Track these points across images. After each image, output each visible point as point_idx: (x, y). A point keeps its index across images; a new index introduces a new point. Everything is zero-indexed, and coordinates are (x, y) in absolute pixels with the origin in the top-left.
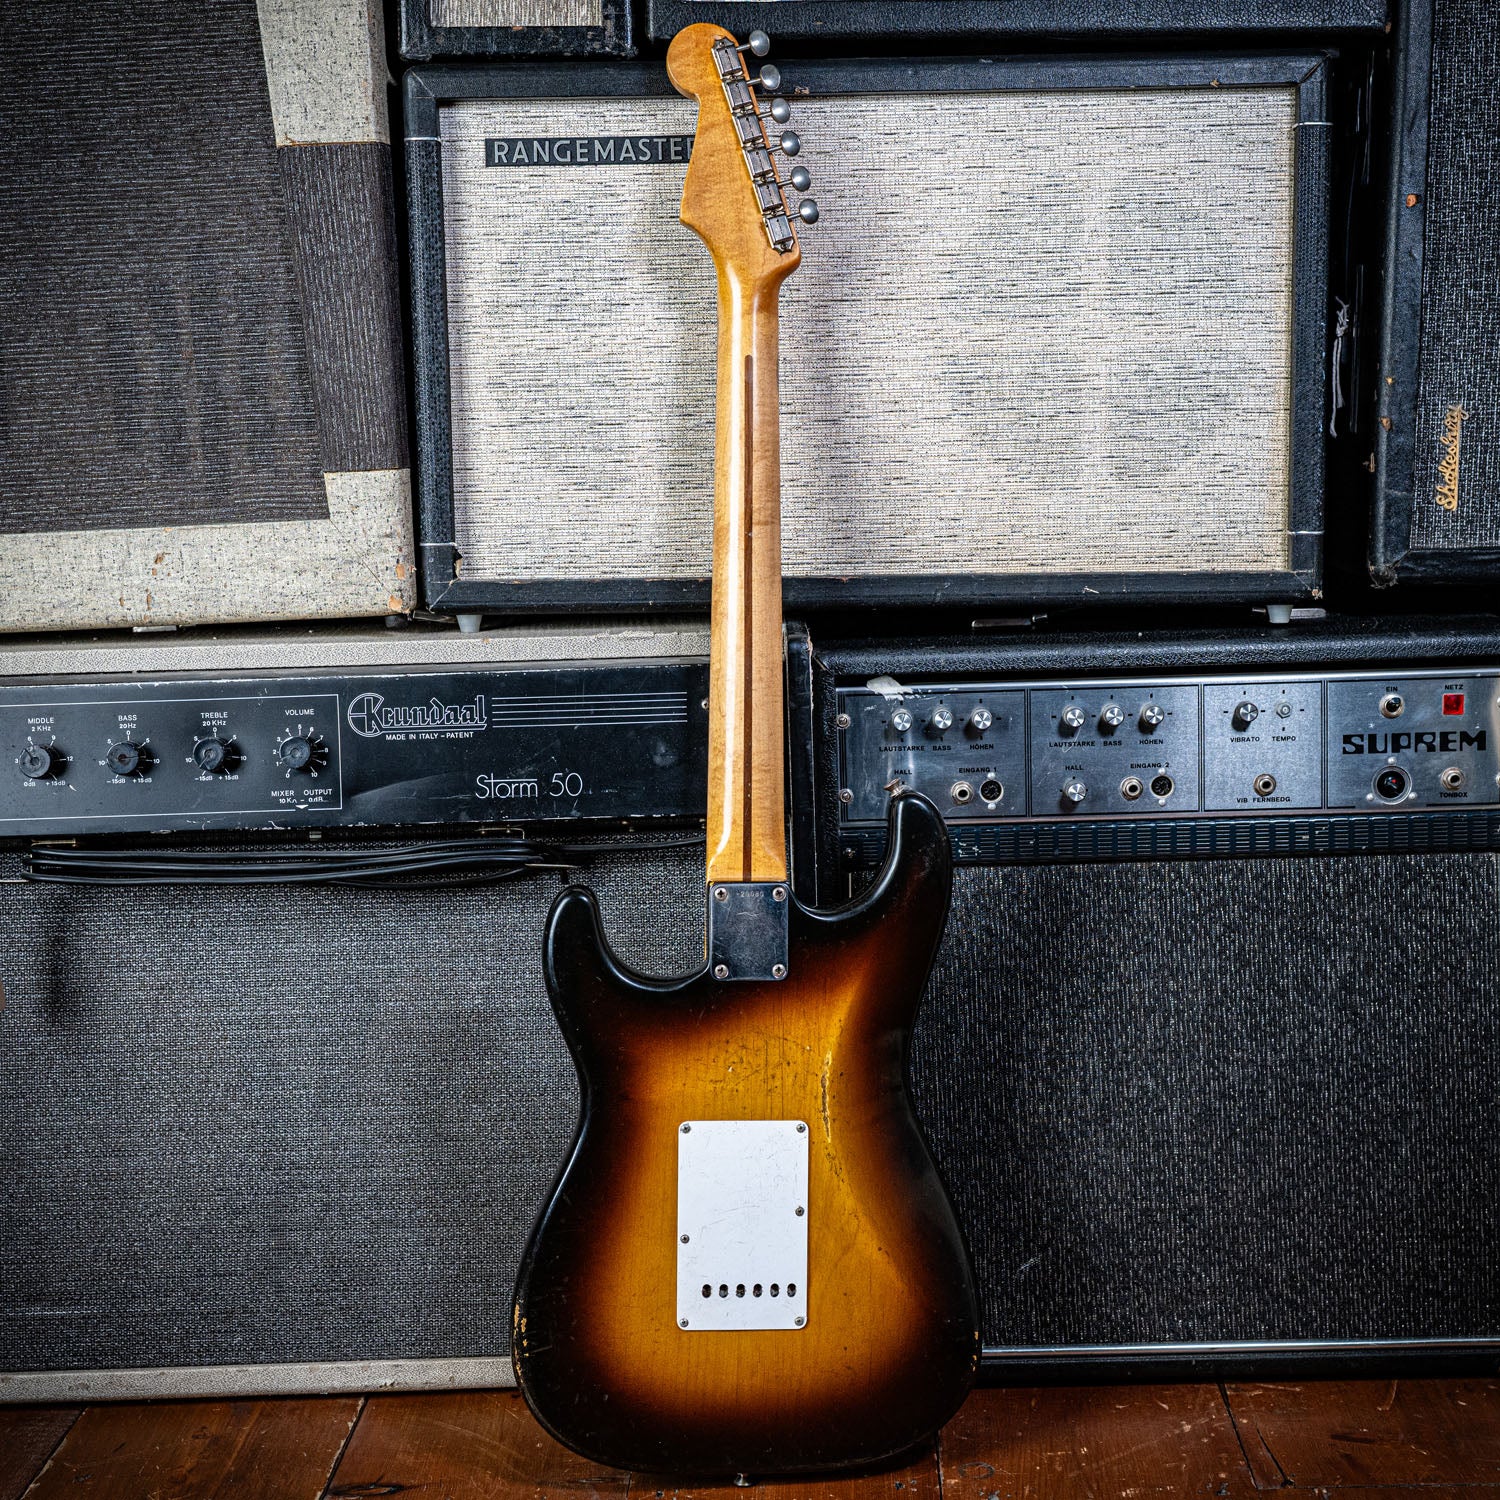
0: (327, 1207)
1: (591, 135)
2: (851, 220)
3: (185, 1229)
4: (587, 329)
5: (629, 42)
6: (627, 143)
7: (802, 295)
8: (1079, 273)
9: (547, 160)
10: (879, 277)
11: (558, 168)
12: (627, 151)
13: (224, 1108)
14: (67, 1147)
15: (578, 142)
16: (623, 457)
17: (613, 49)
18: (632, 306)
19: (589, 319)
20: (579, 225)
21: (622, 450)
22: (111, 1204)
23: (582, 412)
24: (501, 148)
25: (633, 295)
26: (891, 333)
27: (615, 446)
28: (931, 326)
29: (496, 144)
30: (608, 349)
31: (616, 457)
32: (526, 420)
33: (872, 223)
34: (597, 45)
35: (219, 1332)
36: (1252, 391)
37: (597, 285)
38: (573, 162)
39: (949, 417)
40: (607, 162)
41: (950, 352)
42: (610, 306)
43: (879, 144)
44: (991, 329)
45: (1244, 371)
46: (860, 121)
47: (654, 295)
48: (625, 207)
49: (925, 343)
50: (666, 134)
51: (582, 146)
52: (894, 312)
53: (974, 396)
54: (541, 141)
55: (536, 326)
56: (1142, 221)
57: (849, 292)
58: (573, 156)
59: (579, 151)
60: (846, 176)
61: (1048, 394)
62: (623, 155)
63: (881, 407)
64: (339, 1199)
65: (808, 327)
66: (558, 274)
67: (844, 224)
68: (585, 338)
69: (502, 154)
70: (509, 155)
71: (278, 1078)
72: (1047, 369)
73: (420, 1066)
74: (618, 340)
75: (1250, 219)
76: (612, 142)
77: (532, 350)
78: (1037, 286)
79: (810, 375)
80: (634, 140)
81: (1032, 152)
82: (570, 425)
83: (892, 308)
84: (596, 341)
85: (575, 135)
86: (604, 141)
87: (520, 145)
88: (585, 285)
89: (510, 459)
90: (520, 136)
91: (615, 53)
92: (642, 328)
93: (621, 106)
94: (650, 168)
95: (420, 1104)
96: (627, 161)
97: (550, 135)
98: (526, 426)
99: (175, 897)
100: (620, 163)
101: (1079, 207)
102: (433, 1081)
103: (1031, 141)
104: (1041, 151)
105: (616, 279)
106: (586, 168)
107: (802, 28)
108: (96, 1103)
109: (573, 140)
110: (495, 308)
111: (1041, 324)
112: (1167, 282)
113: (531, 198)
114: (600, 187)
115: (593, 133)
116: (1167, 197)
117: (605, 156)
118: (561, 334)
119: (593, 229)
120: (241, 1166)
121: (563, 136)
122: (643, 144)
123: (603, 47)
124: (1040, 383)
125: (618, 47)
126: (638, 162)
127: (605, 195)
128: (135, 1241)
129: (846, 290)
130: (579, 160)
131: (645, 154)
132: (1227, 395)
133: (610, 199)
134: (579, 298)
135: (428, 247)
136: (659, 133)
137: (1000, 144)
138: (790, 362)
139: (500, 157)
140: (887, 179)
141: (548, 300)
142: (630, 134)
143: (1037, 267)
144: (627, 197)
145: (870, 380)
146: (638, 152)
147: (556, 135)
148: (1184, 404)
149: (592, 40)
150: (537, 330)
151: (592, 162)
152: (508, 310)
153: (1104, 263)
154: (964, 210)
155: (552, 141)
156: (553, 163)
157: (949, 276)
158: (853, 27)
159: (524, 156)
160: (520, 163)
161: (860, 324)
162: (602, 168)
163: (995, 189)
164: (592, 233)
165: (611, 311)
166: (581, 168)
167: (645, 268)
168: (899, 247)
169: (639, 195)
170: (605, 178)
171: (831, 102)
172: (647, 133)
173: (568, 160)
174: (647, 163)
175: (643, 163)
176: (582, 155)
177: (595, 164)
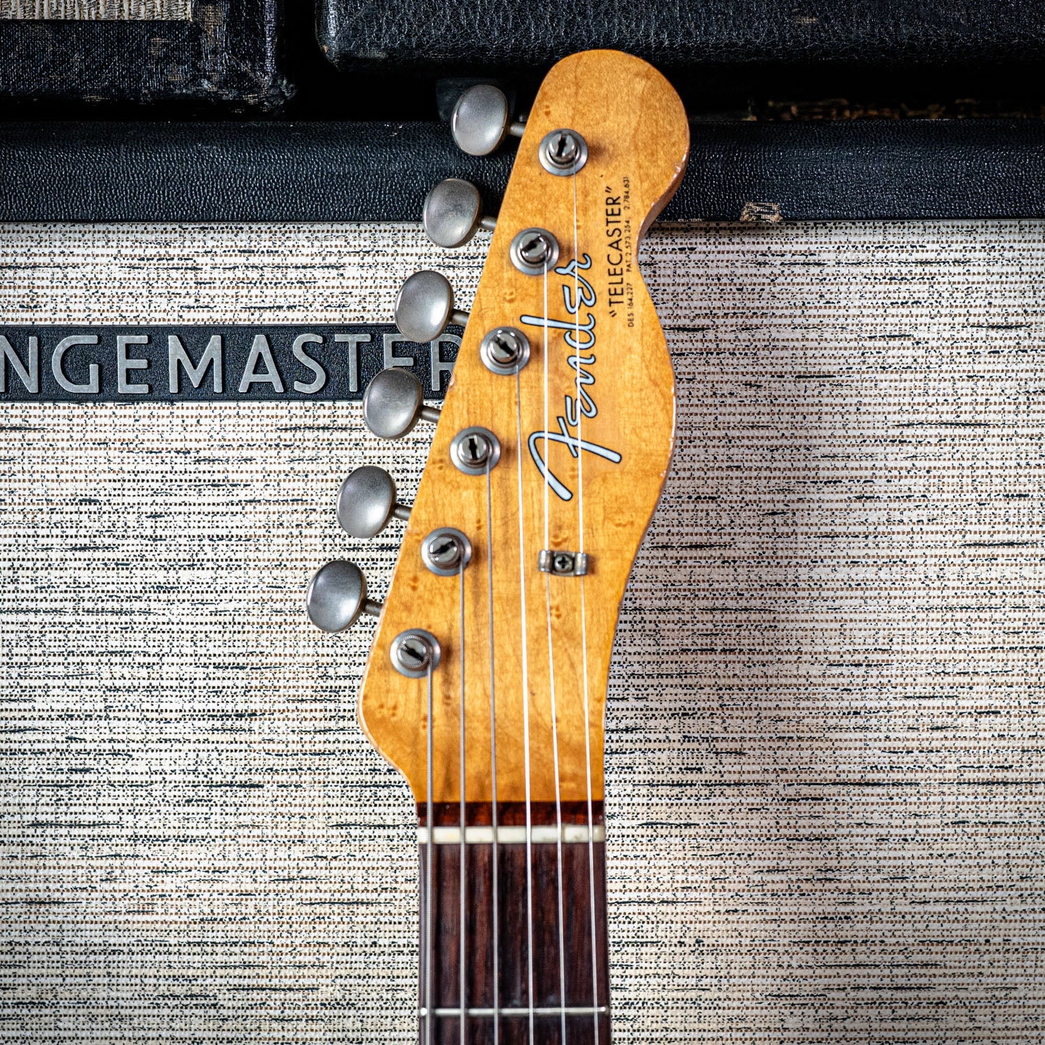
1: (159, 318)
2: (892, 562)
4: (142, 849)
5: (269, 65)
6: (259, 344)
7: (750, 768)
9: (32, 387)
10: (968, 721)
11: (63, 409)
12: (259, 367)
15: (122, 340)
17: (223, 84)
18: (270, 791)
19: (146, 823)
20: (121, 565)
25: (272, 761)
26: (1001, 875)
30: (198, 908)
33: (950, 572)
34: (178, 74)
37: (171, 730)
38: (107, 393)
40: (203, 393)
42: (206, 788)
43: (974, 353)
46: (920, 290)
47: (333, 762)
48: (251, 520)
50: (371, 318)
51: (130, 351)
52: (1009, 817)
57: (885, 760)
58: (107, 379)
59: (123, 364)
60: (878, 441)
62: (248, 377)
65: (767, 855)
66: (60, 701)
67: (870, 573)
68: (135, 874)
74: (229, 883)
76: (215, 340)
79: (772, 986)
80: (279, 336)
84: (168, 884)
85: (112, 319)
86: (193, 337)
88: (137, 730)
91: (229, 95)
92: (297, 851)
93: (243, 240)
94: (324, 412)
96: (258, 392)
97: (43, 318)
100: (239, 398)
105: (225, 716)
106: (143, 409)
107: (759, 33)
109: (107, 335)
114: (180, 463)
115: (163, 313)
117: (195, 377)
119: (160, 577)
121: (79, 319)
122: (305, 347)
123: (195, 80)
125: (236, 78)
126: (289, 395)
127: (198, 486)
129: (875, 756)
130: (123, 388)
131: (309, 377)
133: (210, 496)
134: (119, 765)
136: (350, 317)
138: (715, 950)
140: (994, 450)
142: (268, 318)
144: (257, 491)
145: (941, 1003)
146: (290, 371)
147: (61, 319)
149: (166, 59)
151: (157, 394)
155: (49, 335)
156: (48, 393)
161: (912, 850)
162: (188, 409)
164: (159, 588)
165: (208, 802)
166: (129, 410)
167: (306, 686)
168: (1029, 640)
169: (295, 487)
170: (196, 438)
171: (838, 237)
172: (318, 317)
173: (93, 387)
174: (314, 397)
175: (304, 397)
176: (130, 376)
177: (171, 400)
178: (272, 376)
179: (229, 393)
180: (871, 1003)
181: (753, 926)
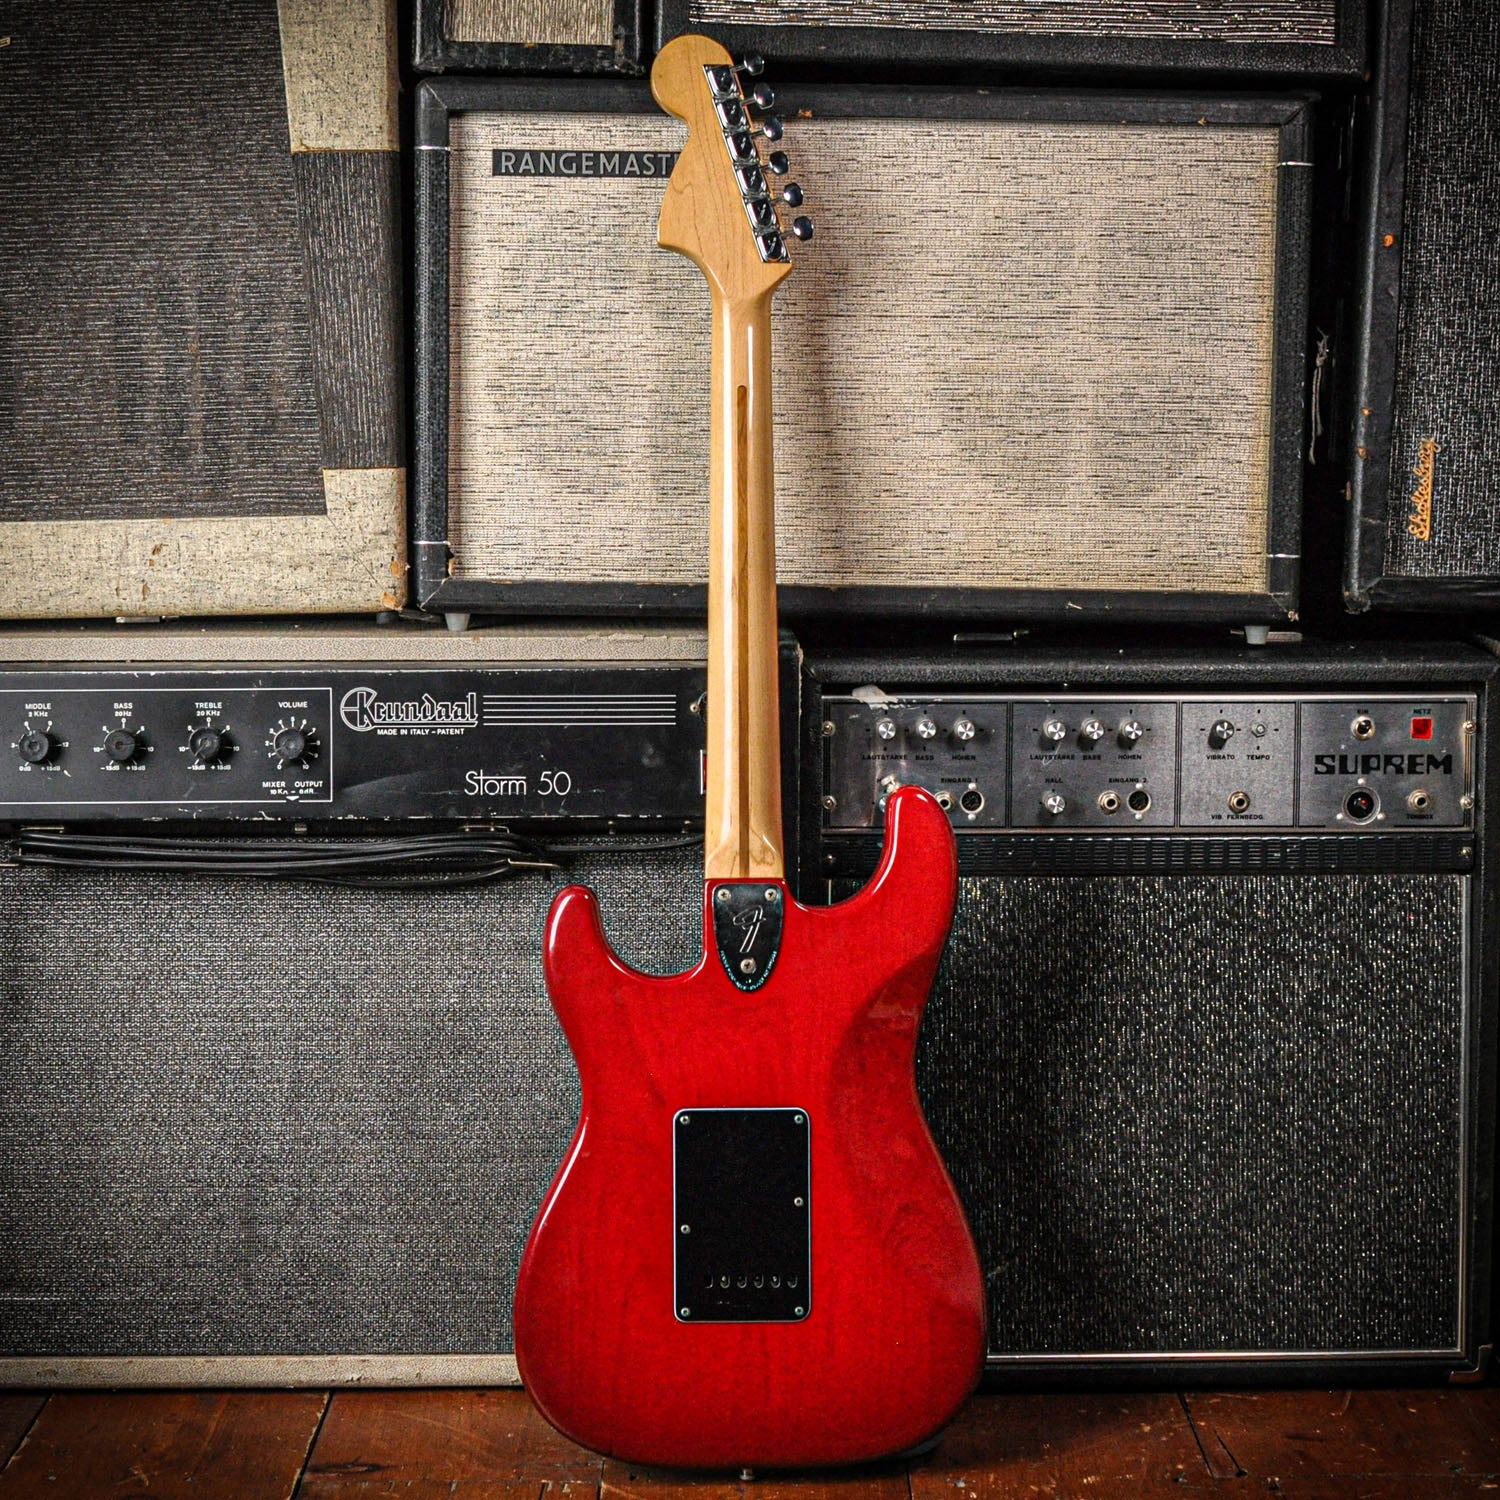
0: (298, 1200)
1: (596, 148)
2: (848, 238)
3: (155, 1219)
4: (586, 335)
5: (637, 61)
6: (632, 157)
8: (1068, 297)
9: (553, 171)
10: (874, 294)
11: (563, 179)
12: (632, 165)
13: (197, 1099)
14: (41, 1134)
15: (584, 155)
16: (617, 462)
17: (622, 67)
18: (631, 315)
19: (588, 326)
20: (582, 234)
21: (617, 455)
22: (83, 1192)
23: (578, 416)
24: (508, 159)
25: (633, 304)
26: (884, 349)
27: (610, 451)
28: (923, 342)
29: (504, 154)
30: (605, 356)
31: (611, 462)
32: (522, 424)
33: (869, 242)
34: (606, 64)
35: (188, 1322)
36: (1234, 416)
37: (598, 293)
38: (579, 174)
39: (939, 432)
40: (612, 174)
41: (942, 369)
42: (609, 314)
43: (878, 166)
44: (983, 348)
45: (1226, 397)
46: (860, 144)
47: (653, 305)
48: (628, 220)
49: (918, 359)
50: (670, 149)
51: (587, 159)
52: (888, 328)
53: (964, 413)
54: (548, 153)
55: (535, 332)
56: (1130, 249)
57: (845, 307)
58: (579, 168)
59: (584, 163)
60: (844, 196)
61: (1036, 413)
62: (628, 168)
63: (873, 421)
64: (310, 1194)
65: (804, 340)
66: (559, 282)
68: (584, 344)
69: (510, 164)
70: (516, 166)
71: (253, 1071)
72: (1036, 388)
73: (395, 1063)
74: (616, 347)
75: (1234, 251)
76: (617, 156)
77: (531, 355)
78: (1028, 308)
79: (805, 387)
80: (639, 155)
81: (1025, 179)
82: (566, 429)
83: (886, 324)
84: (595, 347)
85: (581, 148)
86: (609, 155)
87: (527, 156)
88: (585, 293)
89: (505, 461)
90: (527, 147)
91: (624, 71)
92: (640, 337)
93: (626, 121)
94: (653, 182)
95: (393, 1101)
96: (632, 174)
97: (557, 147)
98: (522, 429)
99: (155, 888)
100: (624, 176)
101: (1070, 233)
102: (407, 1079)
103: (1025, 169)
104: (1034, 179)
105: (616, 288)
106: (590, 179)
107: (806, 52)
108: (70, 1092)
109: (579, 153)
110: (496, 313)
111: (1031, 344)
112: (1154, 308)
113: (536, 207)
114: (603, 199)
115: (599, 147)
116: (1155, 227)
117: (610, 169)
118: (560, 339)
119: (595, 239)
120: (213, 1158)
121: (569, 148)
122: (648, 159)
123: (612, 65)
124: (1028, 403)
125: (626, 65)
126: (642, 175)
127: (609, 207)
128: (106, 1230)
129: (842, 306)
130: (584, 172)
131: (649, 169)
132: (1210, 420)
133: (614, 210)
134: (579, 305)
135: (434, 252)
136: (663, 149)
137: (996, 171)
138: (783, 374)
139: (507, 167)
140: (884, 200)
141: (549, 306)
142: (635, 149)
143: (1027, 290)
144: (629, 209)
145: (863, 394)
146: (642, 166)
147: (563, 148)
148: (1167, 427)
149: (602, 58)
150: (536, 335)
151: (596, 174)
152: (509, 315)
153: (1093, 288)
154: (958, 232)
155: (559, 153)
156: (558, 173)
157: (941, 295)
158: (856, 53)
159: (531, 166)
160: (526, 173)
161: (854, 339)
162: (606, 180)
163: (990, 213)
164: (595, 243)
165: (610, 319)
166: (586, 180)
167: (645, 278)
168: (894, 266)
169: (642, 208)
170: (609, 190)
171: (832, 125)
172: (652, 149)
173: (574, 171)
174: (650, 176)
175: (646, 176)
176: (587, 168)
177: (601, 176)
178: (636, 169)
179: (621, 175)
180: (839, 393)
181: (798, 366)
